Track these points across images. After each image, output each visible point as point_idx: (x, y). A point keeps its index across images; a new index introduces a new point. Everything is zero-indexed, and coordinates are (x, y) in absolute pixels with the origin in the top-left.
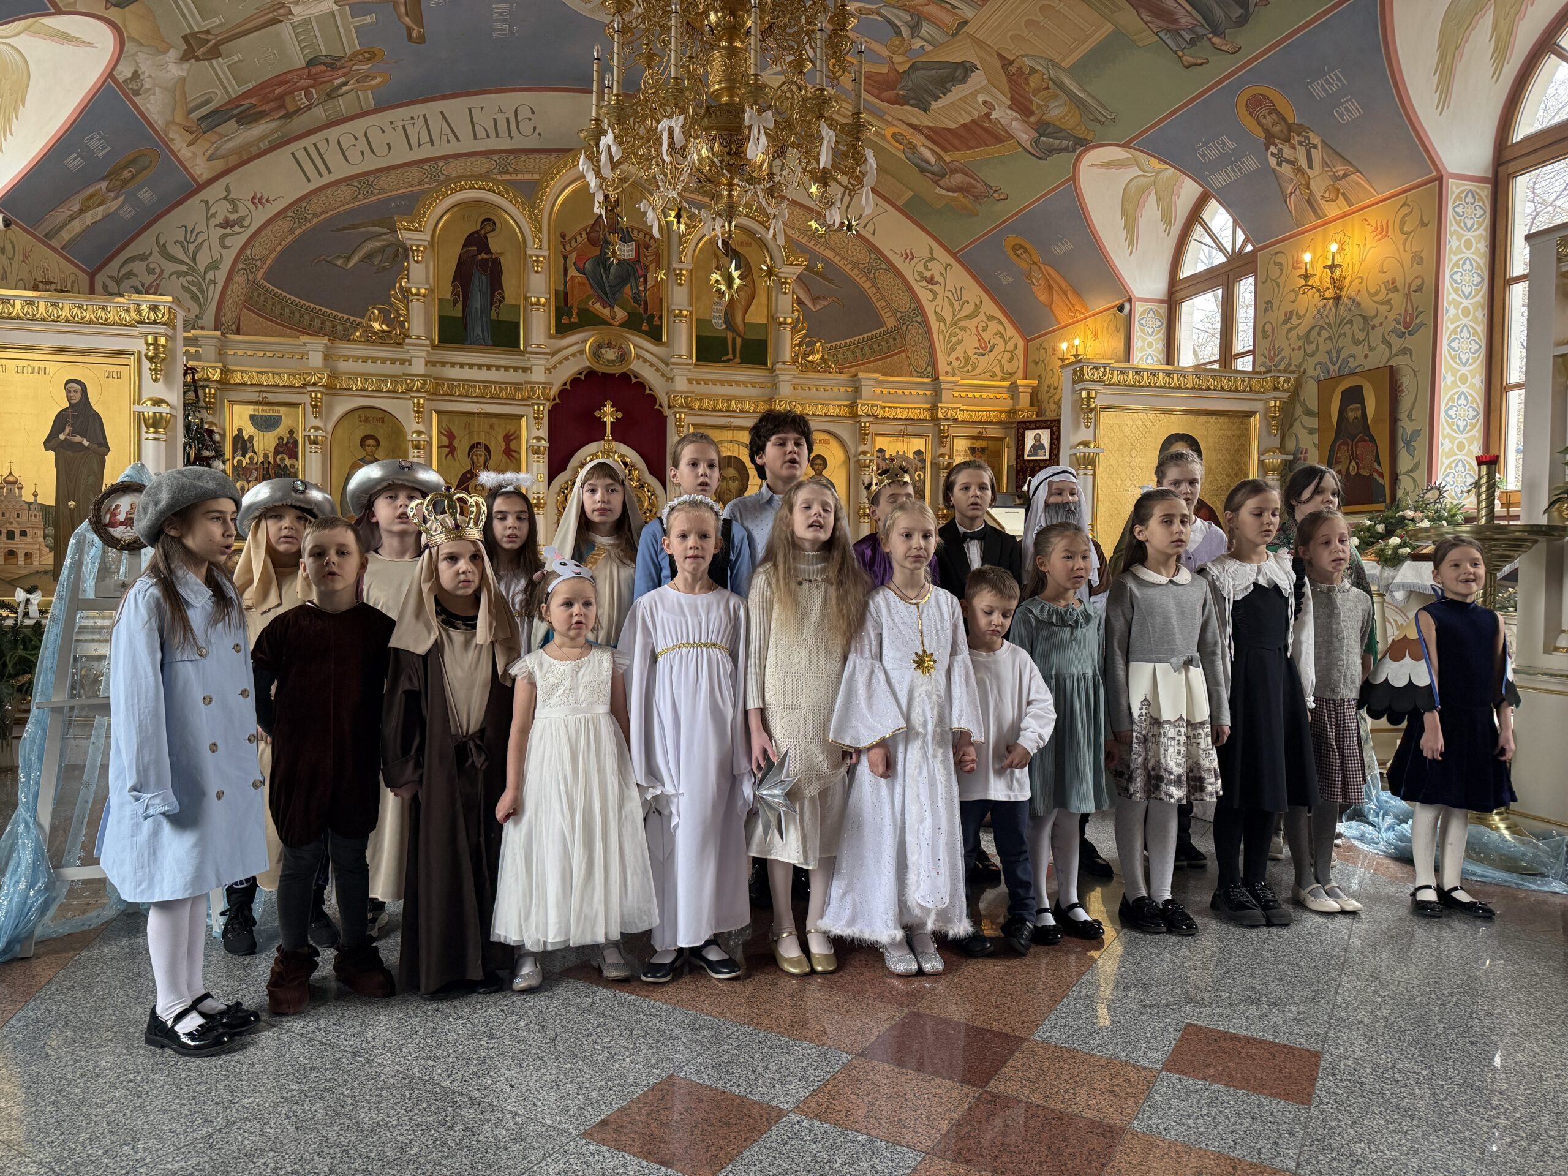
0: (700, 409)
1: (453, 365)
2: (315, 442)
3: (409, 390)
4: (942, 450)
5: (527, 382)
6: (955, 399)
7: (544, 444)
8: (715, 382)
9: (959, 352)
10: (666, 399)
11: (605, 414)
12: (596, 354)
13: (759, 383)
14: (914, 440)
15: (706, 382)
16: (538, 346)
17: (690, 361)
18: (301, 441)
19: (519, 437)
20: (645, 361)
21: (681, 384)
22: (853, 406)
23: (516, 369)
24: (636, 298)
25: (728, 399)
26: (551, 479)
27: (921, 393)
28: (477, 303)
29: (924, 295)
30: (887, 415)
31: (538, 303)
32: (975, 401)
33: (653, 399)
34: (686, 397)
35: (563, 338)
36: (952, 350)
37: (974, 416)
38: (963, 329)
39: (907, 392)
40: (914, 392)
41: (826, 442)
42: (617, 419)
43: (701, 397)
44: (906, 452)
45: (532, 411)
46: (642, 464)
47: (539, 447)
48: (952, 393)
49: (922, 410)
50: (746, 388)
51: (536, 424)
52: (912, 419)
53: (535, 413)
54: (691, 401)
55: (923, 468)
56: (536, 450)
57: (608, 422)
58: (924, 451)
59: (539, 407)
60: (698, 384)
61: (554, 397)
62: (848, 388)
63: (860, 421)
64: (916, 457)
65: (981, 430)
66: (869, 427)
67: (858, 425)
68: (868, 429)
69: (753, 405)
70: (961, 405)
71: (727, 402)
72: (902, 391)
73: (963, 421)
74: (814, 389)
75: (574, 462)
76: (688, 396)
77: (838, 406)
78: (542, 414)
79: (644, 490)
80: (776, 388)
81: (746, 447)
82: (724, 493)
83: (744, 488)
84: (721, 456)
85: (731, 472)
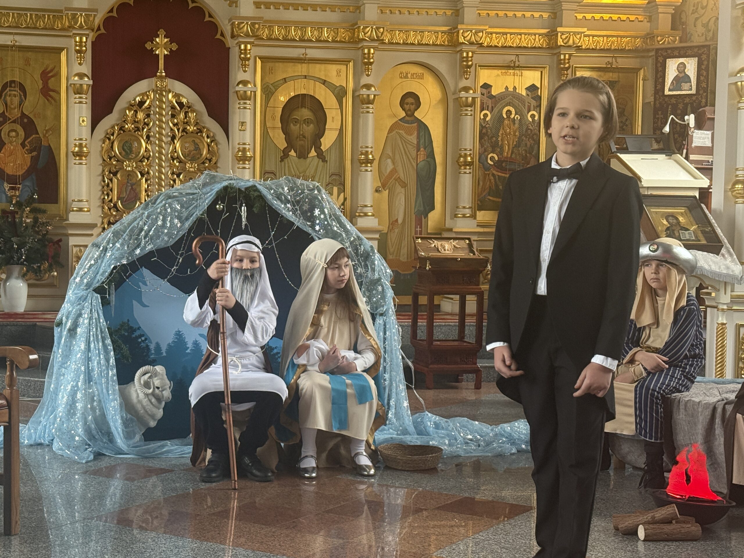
0: (269, 39)
6: (578, 23)
7: (87, 81)
8: (286, 6)
10: (229, 28)
11: (158, 46)
13: (339, 7)
14: (527, 73)
15: (277, 6)
19: (58, 75)
21: (246, 8)
22: (453, 32)
25: (302, 26)
26: (94, 123)
27: (537, 15)
30: (494, 43)
32: (602, 24)
33: (214, 27)
34: (253, 24)
37: (602, 43)
39: (519, 14)
40: (528, 14)
41: (421, 77)
42: (171, 51)
43: (270, 24)
44: (517, 87)
45: (73, 43)
46: (199, 105)
47: (81, 85)
48: (575, 15)
49: (537, 36)
50: (323, 12)
51: (78, 58)
52: (525, 47)
53: (76, 46)
54: (258, 29)
55: (537, 107)
56: (78, 89)
57: (162, 55)
58: (539, 86)
59: (81, 39)
60: (266, 8)
61: (99, 27)
62: (447, 11)
63: (461, 50)
64: (529, 93)
65: (610, 60)
66: (472, 57)
67: (458, 55)
68: (471, 60)
69: (332, 32)
70: (585, 29)
71: (301, 29)
72: (513, 13)
73: (588, 49)
74: (406, 13)
75: (121, 103)
76: (255, 23)
77: (434, 33)
78: (85, 46)
79: (202, 136)
80: (359, 13)
81: (324, 84)
82: (297, 138)
83: (320, 133)
84: (292, 94)
85: (305, 113)
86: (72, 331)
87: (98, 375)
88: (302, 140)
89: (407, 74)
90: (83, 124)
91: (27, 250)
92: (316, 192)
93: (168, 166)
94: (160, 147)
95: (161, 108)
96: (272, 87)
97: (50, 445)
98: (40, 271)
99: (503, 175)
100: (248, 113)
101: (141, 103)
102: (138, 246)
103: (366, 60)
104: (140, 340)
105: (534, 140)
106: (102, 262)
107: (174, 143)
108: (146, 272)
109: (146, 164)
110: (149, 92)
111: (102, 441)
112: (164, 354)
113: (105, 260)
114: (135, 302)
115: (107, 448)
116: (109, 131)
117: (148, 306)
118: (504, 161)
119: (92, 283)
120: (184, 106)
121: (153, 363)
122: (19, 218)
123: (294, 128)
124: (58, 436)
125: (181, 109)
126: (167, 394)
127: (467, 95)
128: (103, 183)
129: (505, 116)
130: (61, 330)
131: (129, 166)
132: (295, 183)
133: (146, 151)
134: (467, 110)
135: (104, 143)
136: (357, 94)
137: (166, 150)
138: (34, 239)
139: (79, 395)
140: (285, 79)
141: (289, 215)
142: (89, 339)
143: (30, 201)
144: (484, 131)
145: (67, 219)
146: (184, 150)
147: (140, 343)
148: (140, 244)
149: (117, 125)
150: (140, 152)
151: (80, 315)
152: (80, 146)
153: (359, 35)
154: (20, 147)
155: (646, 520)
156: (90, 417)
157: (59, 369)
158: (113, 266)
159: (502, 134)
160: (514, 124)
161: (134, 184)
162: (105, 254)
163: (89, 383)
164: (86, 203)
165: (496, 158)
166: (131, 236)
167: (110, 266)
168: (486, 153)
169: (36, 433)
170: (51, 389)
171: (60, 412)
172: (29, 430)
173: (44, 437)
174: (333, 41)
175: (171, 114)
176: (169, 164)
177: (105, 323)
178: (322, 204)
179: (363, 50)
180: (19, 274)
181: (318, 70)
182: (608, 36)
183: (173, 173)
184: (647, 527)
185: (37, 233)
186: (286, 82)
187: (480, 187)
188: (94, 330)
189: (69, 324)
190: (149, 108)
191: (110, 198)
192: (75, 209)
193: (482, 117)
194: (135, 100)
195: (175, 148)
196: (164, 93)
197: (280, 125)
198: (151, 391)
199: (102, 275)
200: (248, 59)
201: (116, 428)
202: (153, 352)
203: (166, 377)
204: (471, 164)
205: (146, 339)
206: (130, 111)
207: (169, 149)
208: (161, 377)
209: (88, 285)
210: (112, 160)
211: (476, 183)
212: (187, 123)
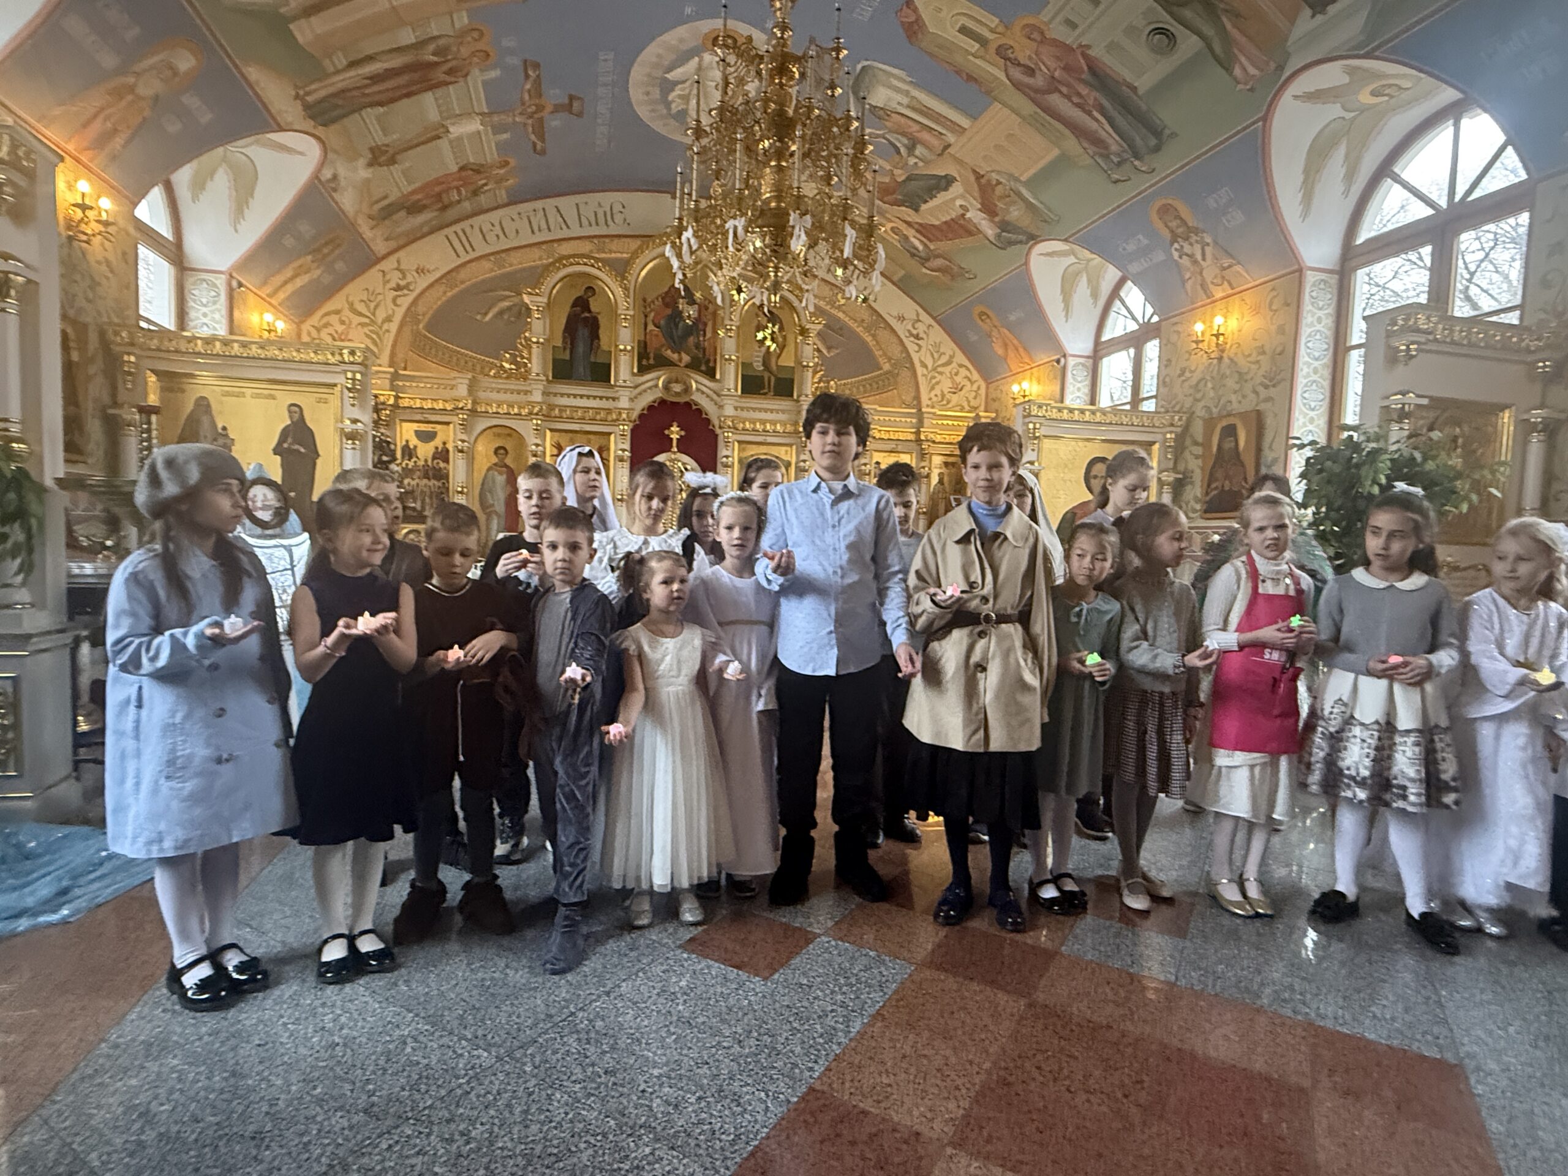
0: (743, 430)
1: (562, 395)
2: (461, 451)
3: (531, 413)
4: (924, 464)
5: (615, 408)
6: (933, 426)
7: (627, 454)
8: (754, 409)
9: (937, 391)
10: (718, 422)
11: (672, 432)
12: (666, 387)
13: (787, 411)
15: (748, 409)
16: (625, 381)
17: (736, 394)
18: (451, 449)
19: (608, 449)
20: (703, 393)
21: (729, 411)
23: (607, 398)
24: (697, 346)
27: (909, 420)
28: (581, 349)
29: (912, 348)
31: (625, 350)
32: (948, 427)
33: (708, 421)
34: (733, 421)
35: (642, 376)
36: (932, 388)
37: (946, 439)
38: (941, 373)
39: (898, 419)
40: (903, 420)
42: (681, 436)
43: (744, 420)
47: (623, 456)
48: (932, 421)
49: (909, 433)
50: (778, 414)
52: (901, 440)
53: (621, 431)
54: (736, 423)
56: (621, 458)
57: (675, 438)
59: (624, 427)
60: (742, 411)
61: (636, 419)
70: (937, 430)
71: (763, 424)
72: (894, 418)
73: (939, 442)
78: (626, 432)
81: (777, 459)
96: (744, 460)
136: (798, 465)
140: (753, 455)
174: (783, 432)
186: (753, 457)
200: (730, 442)
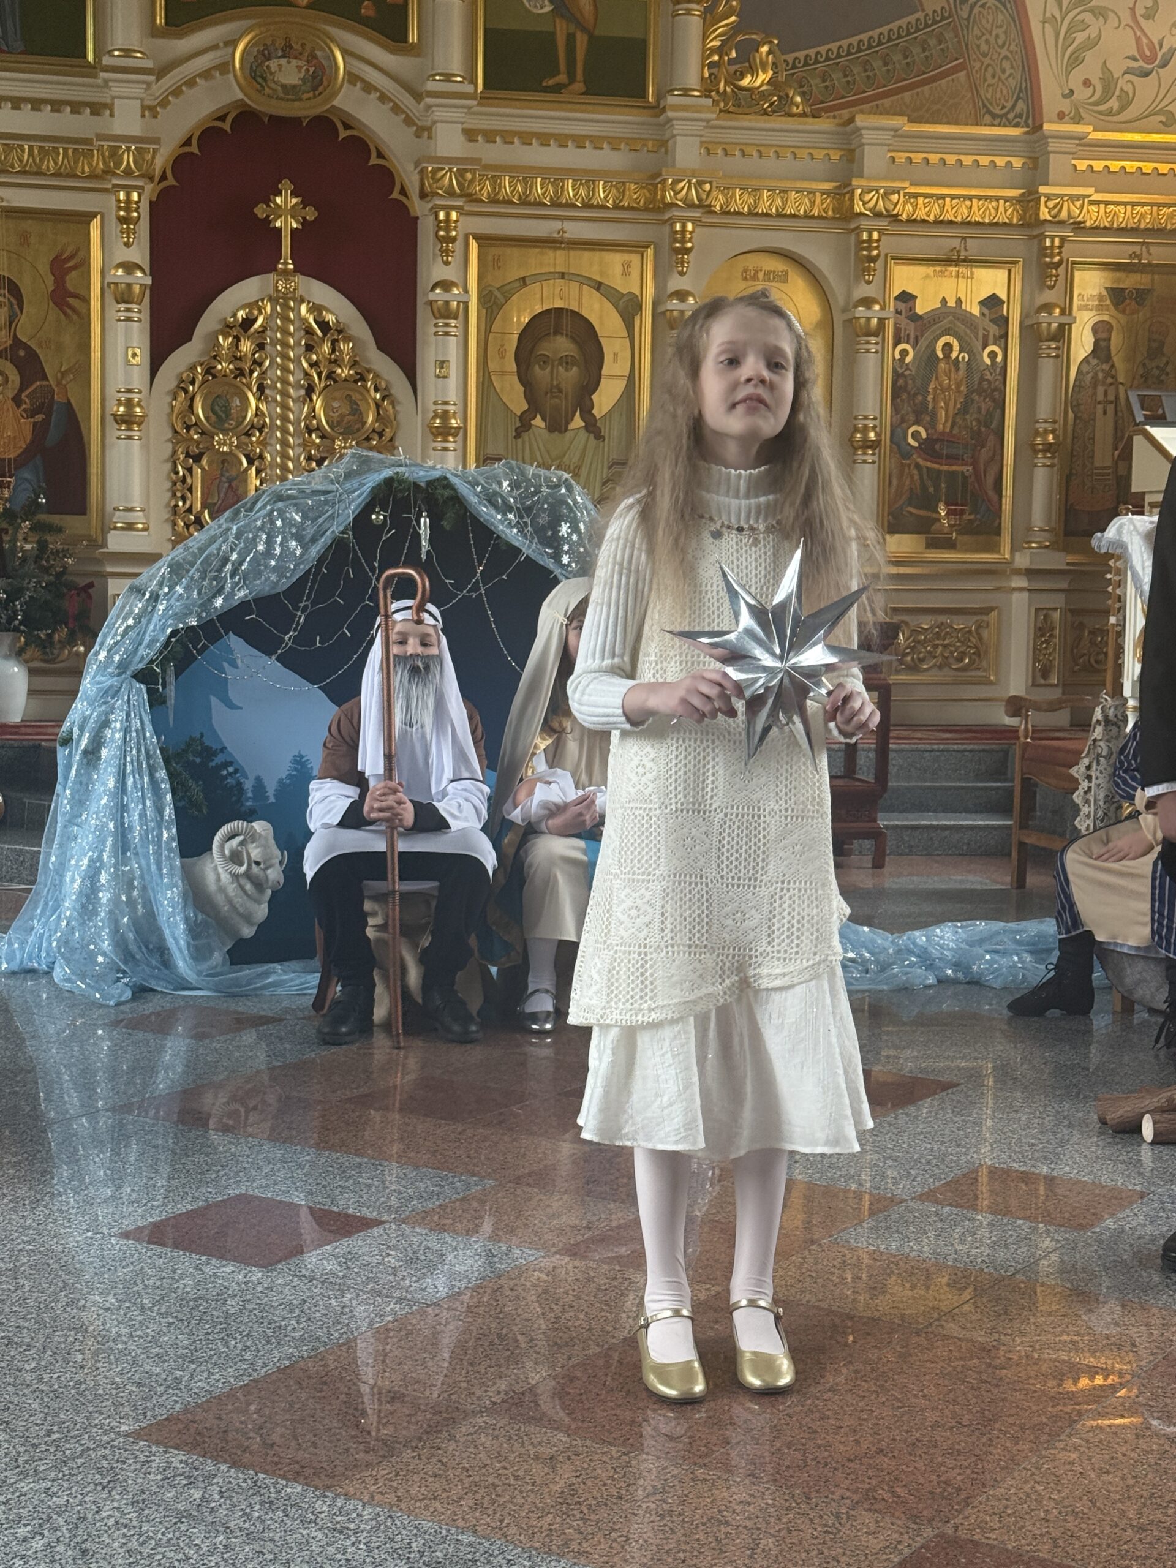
4: (1048, 296)
5: (101, 137)
7: (140, 277)
8: (526, 138)
9: (1090, 68)
10: (415, 178)
11: (278, 211)
12: (255, 71)
13: (628, 141)
14: (981, 273)
16: (127, 53)
17: (468, 88)
19: (85, 263)
20: (368, 88)
21: (449, 142)
22: (843, 193)
25: (556, 176)
26: (156, 361)
27: (1001, 161)
30: (921, 214)
33: (386, 176)
35: (180, 36)
36: (1076, 61)
37: (1123, 216)
39: (968, 160)
40: (984, 160)
41: (783, 278)
42: (304, 222)
43: (494, 172)
44: (963, 299)
45: (114, 203)
46: (360, 328)
47: (129, 285)
48: (1074, 162)
49: (1002, 202)
50: (598, 152)
51: (123, 233)
52: (978, 223)
53: (120, 208)
54: (471, 181)
55: (1001, 337)
56: (123, 293)
57: (286, 231)
58: (1004, 297)
59: (128, 195)
60: (488, 142)
61: (164, 172)
62: (831, 152)
63: (858, 228)
64: (986, 311)
65: (1137, 249)
66: (878, 241)
67: (853, 237)
68: (877, 248)
69: (614, 190)
70: (1091, 191)
71: (555, 184)
72: (956, 157)
73: (1097, 228)
74: (755, 153)
75: (208, 322)
76: (466, 170)
77: (809, 193)
78: (137, 210)
79: (365, 387)
80: (666, 152)
81: (598, 290)
82: (547, 393)
83: (591, 382)
84: (538, 309)
85: (562, 345)
86: (92, 755)
87: (141, 839)
88: (556, 397)
89: (756, 272)
90: (134, 361)
91: (26, 603)
92: (563, 491)
93: (299, 445)
94: (285, 407)
95: (285, 332)
96: (499, 295)
97: (49, 973)
98: (52, 644)
99: (936, 466)
100: (453, 343)
101: (248, 322)
102: (220, 591)
103: (678, 245)
104: (225, 773)
105: (994, 400)
106: (149, 621)
107: (311, 400)
108: (235, 642)
109: (258, 439)
110: (262, 300)
111: (149, 964)
112: (272, 800)
113: (155, 619)
114: (214, 700)
115: (157, 978)
116: (184, 376)
117: (241, 708)
118: (937, 440)
119: (130, 663)
120: (330, 328)
121: (250, 816)
122: (10, 541)
123: (540, 374)
124: (62, 955)
125: (325, 334)
126: (275, 874)
127: (868, 314)
128: (174, 476)
129: (940, 355)
130: (70, 752)
131: (223, 443)
132: (523, 473)
133: (257, 415)
134: (868, 342)
135: (175, 398)
136: (661, 309)
137: (296, 413)
138: (39, 582)
139: (104, 878)
140: (524, 278)
141: (512, 535)
142: (125, 770)
143: (32, 509)
144: (901, 382)
145: (104, 545)
146: (331, 414)
147: (226, 778)
148: (223, 587)
149: (201, 365)
150: (245, 417)
151: (106, 724)
152: (129, 403)
153: (664, 197)
154: (10, 403)
155: (1156, 1105)
156: (126, 919)
157: (65, 827)
158: (169, 630)
159: (935, 389)
160: (957, 369)
161: (234, 479)
162: (154, 607)
163: (124, 853)
164: (141, 514)
165: (924, 435)
166: (205, 572)
167: (163, 629)
168: (904, 425)
169: (22, 949)
170: (51, 866)
171: (68, 908)
172: (10, 943)
173: (39, 956)
174: (616, 207)
175: (306, 345)
176: (300, 441)
177: (155, 740)
178: (574, 513)
179: (672, 225)
180: (10, 650)
181: (589, 264)
182: (1134, 204)
183: (309, 458)
184: (1157, 1117)
185: (46, 570)
186: (525, 285)
187: (893, 489)
188: (134, 752)
189: (84, 742)
190: (263, 331)
191: (187, 505)
192: (119, 525)
193: (897, 356)
194: (234, 315)
195: (314, 411)
196: (292, 304)
197: (515, 369)
198: (243, 869)
199: (149, 646)
200: (453, 240)
201: (175, 939)
202: (250, 795)
203: (273, 842)
204: (875, 445)
205: (236, 771)
206: (226, 336)
207: (301, 411)
208: (263, 842)
209: (122, 666)
210: (192, 432)
211: (885, 482)
212: (335, 361)
